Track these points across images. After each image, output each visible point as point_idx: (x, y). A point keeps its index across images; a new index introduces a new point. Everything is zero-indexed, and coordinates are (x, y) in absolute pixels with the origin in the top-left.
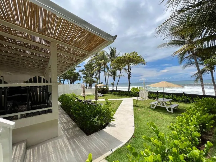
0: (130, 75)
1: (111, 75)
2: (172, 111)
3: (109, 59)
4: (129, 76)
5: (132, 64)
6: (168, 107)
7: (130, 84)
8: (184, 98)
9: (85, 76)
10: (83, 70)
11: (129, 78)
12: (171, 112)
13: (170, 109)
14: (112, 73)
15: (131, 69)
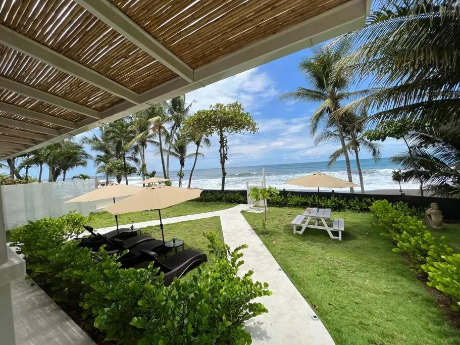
0: (226, 154)
1: (173, 154)
2: (340, 238)
3: (170, 116)
4: (224, 158)
5: (228, 131)
6: (331, 229)
7: (224, 174)
8: (334, 201)
9: (102, 154)
10: (96, 139)
11: (223, 163)
12: (338, 240)
13: (335, 233)
14: (176, 149)
15: (227, 142)
